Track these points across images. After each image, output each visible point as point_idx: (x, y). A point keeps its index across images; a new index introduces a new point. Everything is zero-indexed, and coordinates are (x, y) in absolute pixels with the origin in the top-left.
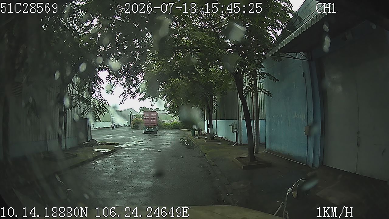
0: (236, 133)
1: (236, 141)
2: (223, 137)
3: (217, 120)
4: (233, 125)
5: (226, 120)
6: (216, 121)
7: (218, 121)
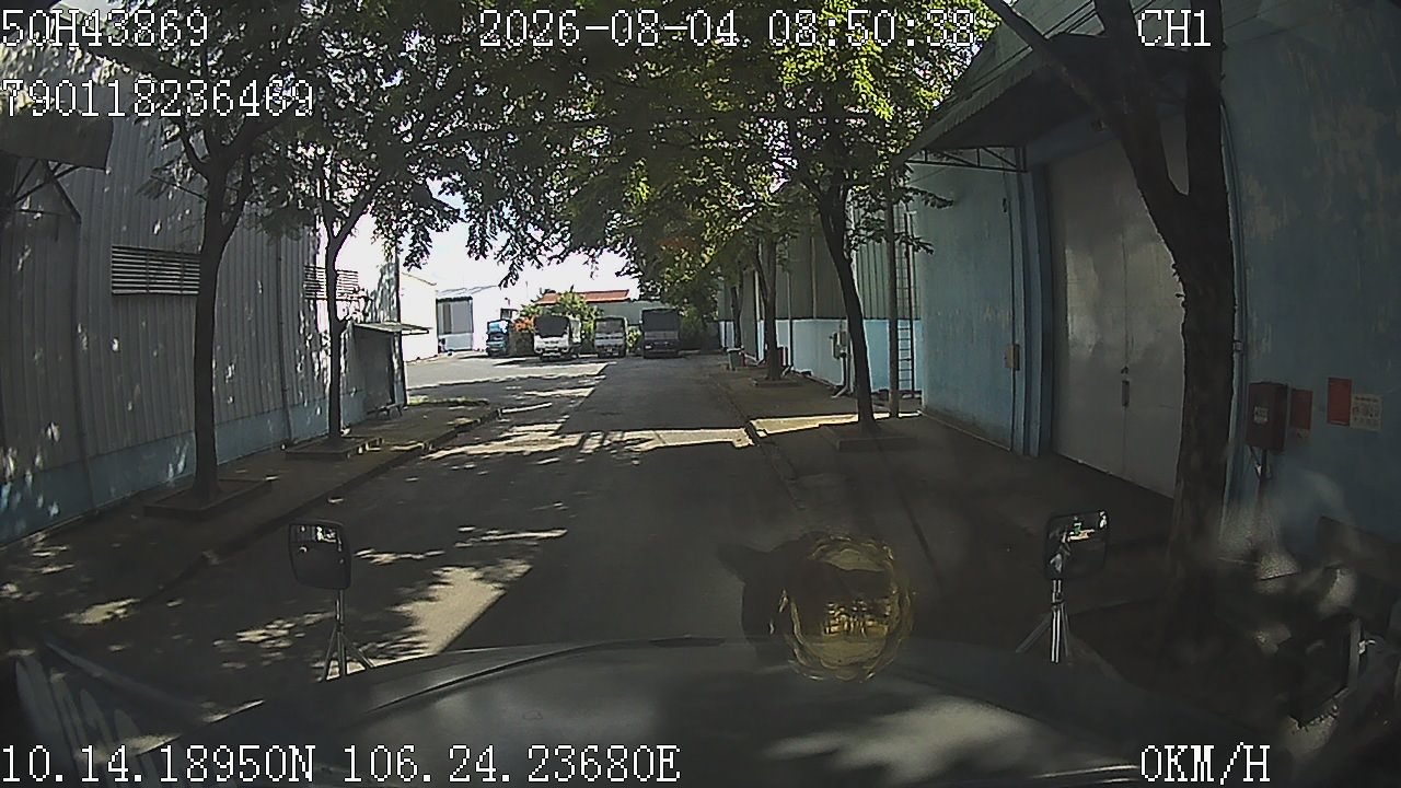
0: (842, 359)
1: (841, 384)
2: (809, 373)
3: (793, 319)
4: (836, 335)
5: (818, 318)
6: (788, 321)
7: (795, 321)
